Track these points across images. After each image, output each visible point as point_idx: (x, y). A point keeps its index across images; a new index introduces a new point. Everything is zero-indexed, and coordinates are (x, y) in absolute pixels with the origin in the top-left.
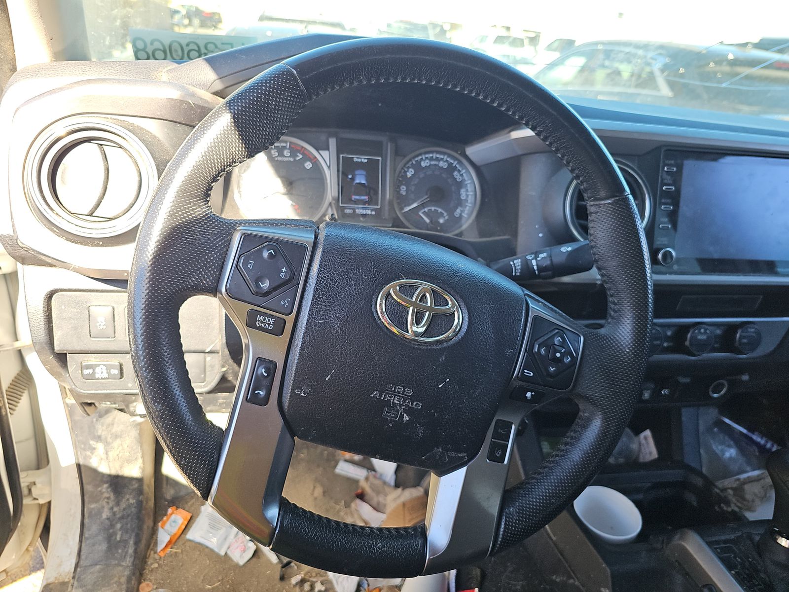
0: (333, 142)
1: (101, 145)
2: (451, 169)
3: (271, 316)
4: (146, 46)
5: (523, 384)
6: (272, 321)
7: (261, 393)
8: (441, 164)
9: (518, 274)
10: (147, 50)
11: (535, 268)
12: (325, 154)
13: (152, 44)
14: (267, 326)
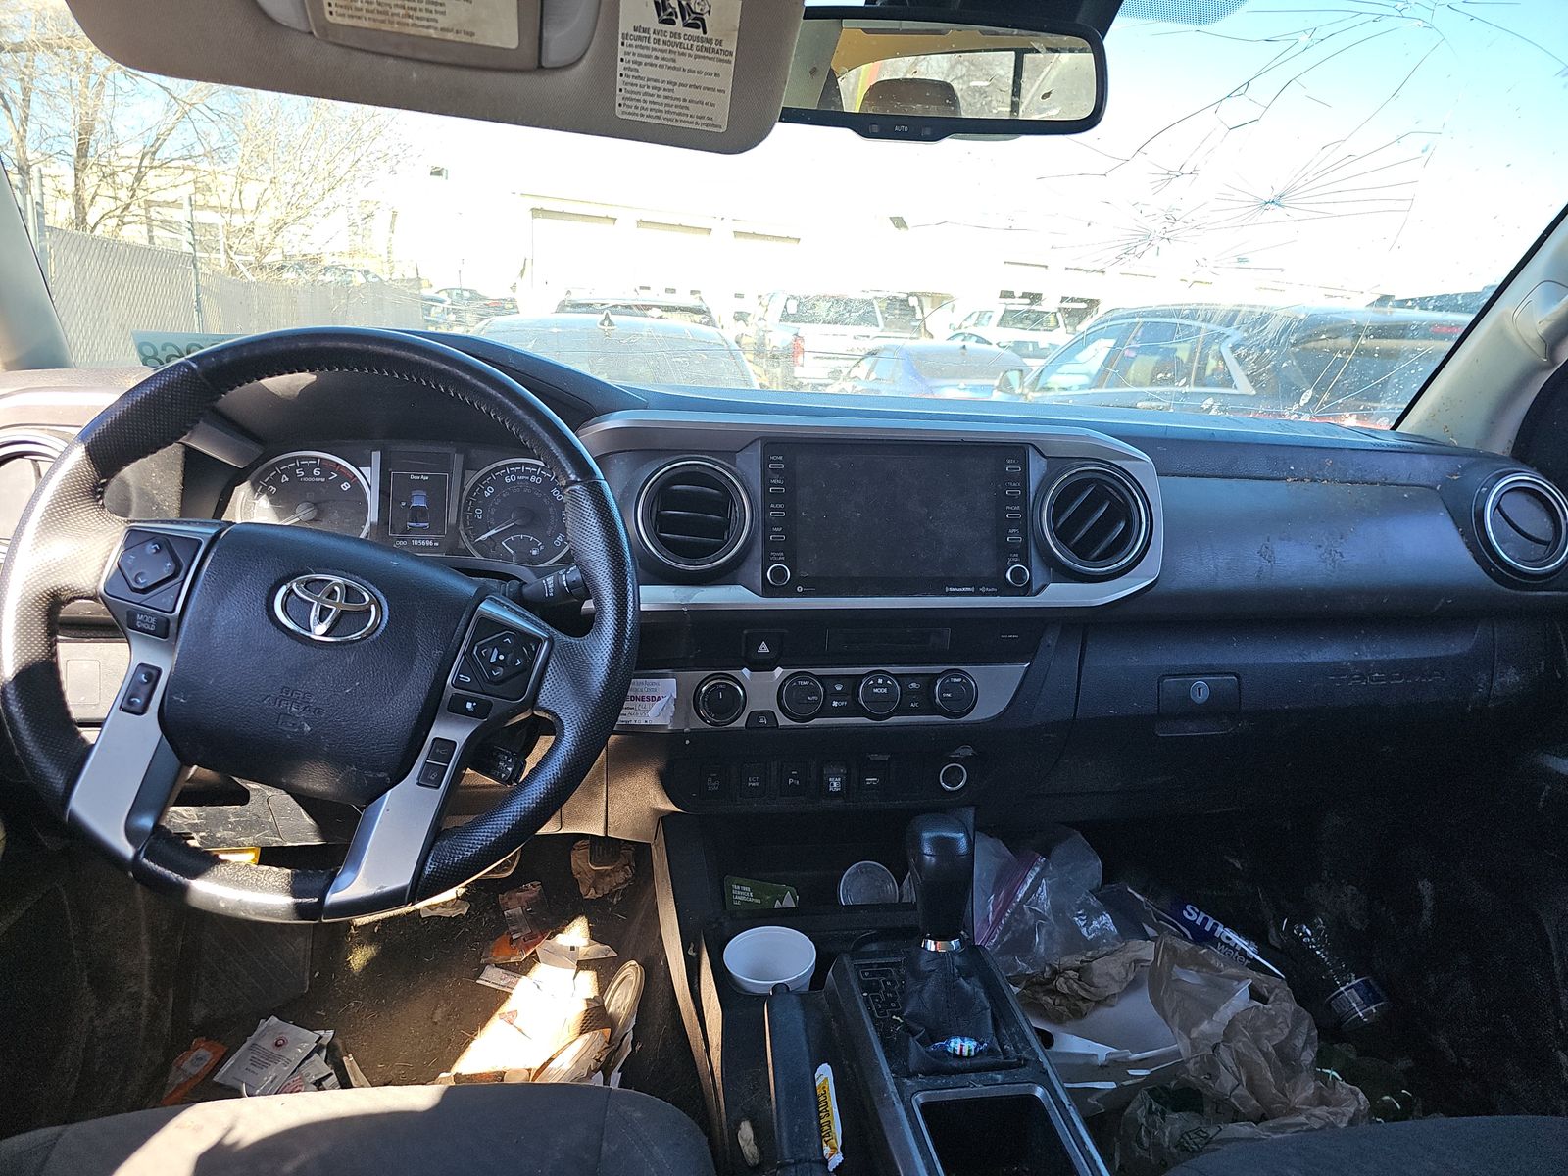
0: (376, 456)
1: (36, 460)
2: (548, 485)
3: (152, 615)
4: (156, 353)
5: (460, 691)
6: (153, 620)
7: (138, 701)
8: (533, 479)
9: (551, 594)
10: (158, 357)
11: (565, 583)
12: (366, 470)
13: (163, 349)
14: (148, 628)
